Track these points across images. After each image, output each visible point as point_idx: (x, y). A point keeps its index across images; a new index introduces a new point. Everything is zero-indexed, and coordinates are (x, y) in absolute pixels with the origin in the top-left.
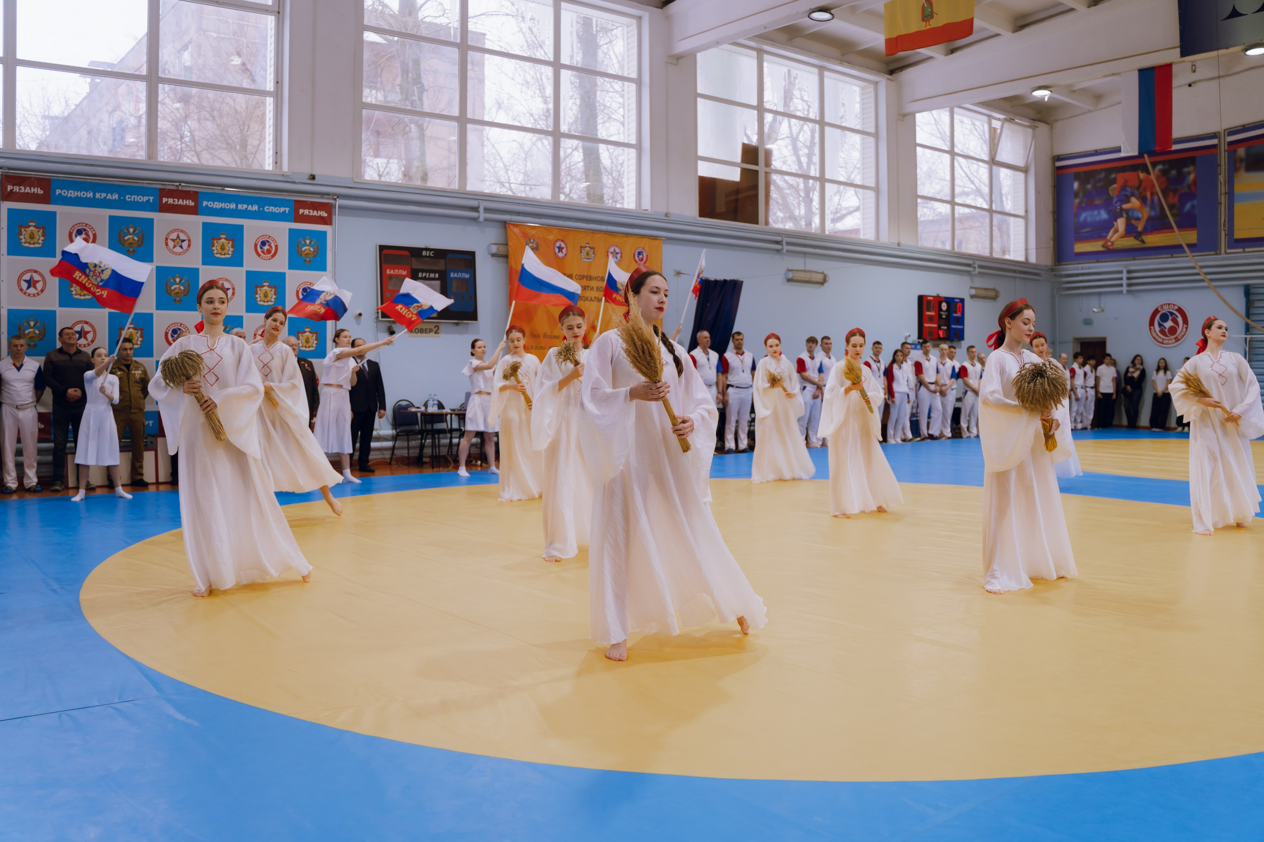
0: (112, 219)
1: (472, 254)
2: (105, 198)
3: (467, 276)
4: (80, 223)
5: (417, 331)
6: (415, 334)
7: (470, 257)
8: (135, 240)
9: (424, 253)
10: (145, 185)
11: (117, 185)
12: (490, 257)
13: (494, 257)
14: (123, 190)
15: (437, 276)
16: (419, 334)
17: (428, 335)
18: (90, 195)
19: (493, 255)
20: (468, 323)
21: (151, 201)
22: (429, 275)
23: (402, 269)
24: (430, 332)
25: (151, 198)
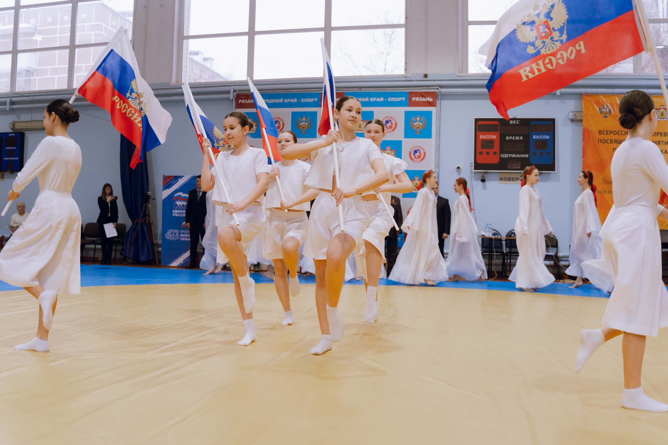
0: (293, 113)
1: (552, 121)
2: (290, 102)
3: (547, 137)
4: (275, 118)
5: (506, 179)
6: (504, 182)
7: (551, 123)
8: (306, 125)
9: (511, 122)
10: (312, 92)
11: (296, 94)
12: (570, 122)
13: (573, 122)
14: (299, 96)
15: (521, 138)
16: (508, 182)
17: (515, 182)
18: (281, 101)
19: (572, 121)
20: (550, 173)
21: (316, 101)
22: (515, 138)
23: (493, 135)
24: (516, 180)
25: (316, 99)
